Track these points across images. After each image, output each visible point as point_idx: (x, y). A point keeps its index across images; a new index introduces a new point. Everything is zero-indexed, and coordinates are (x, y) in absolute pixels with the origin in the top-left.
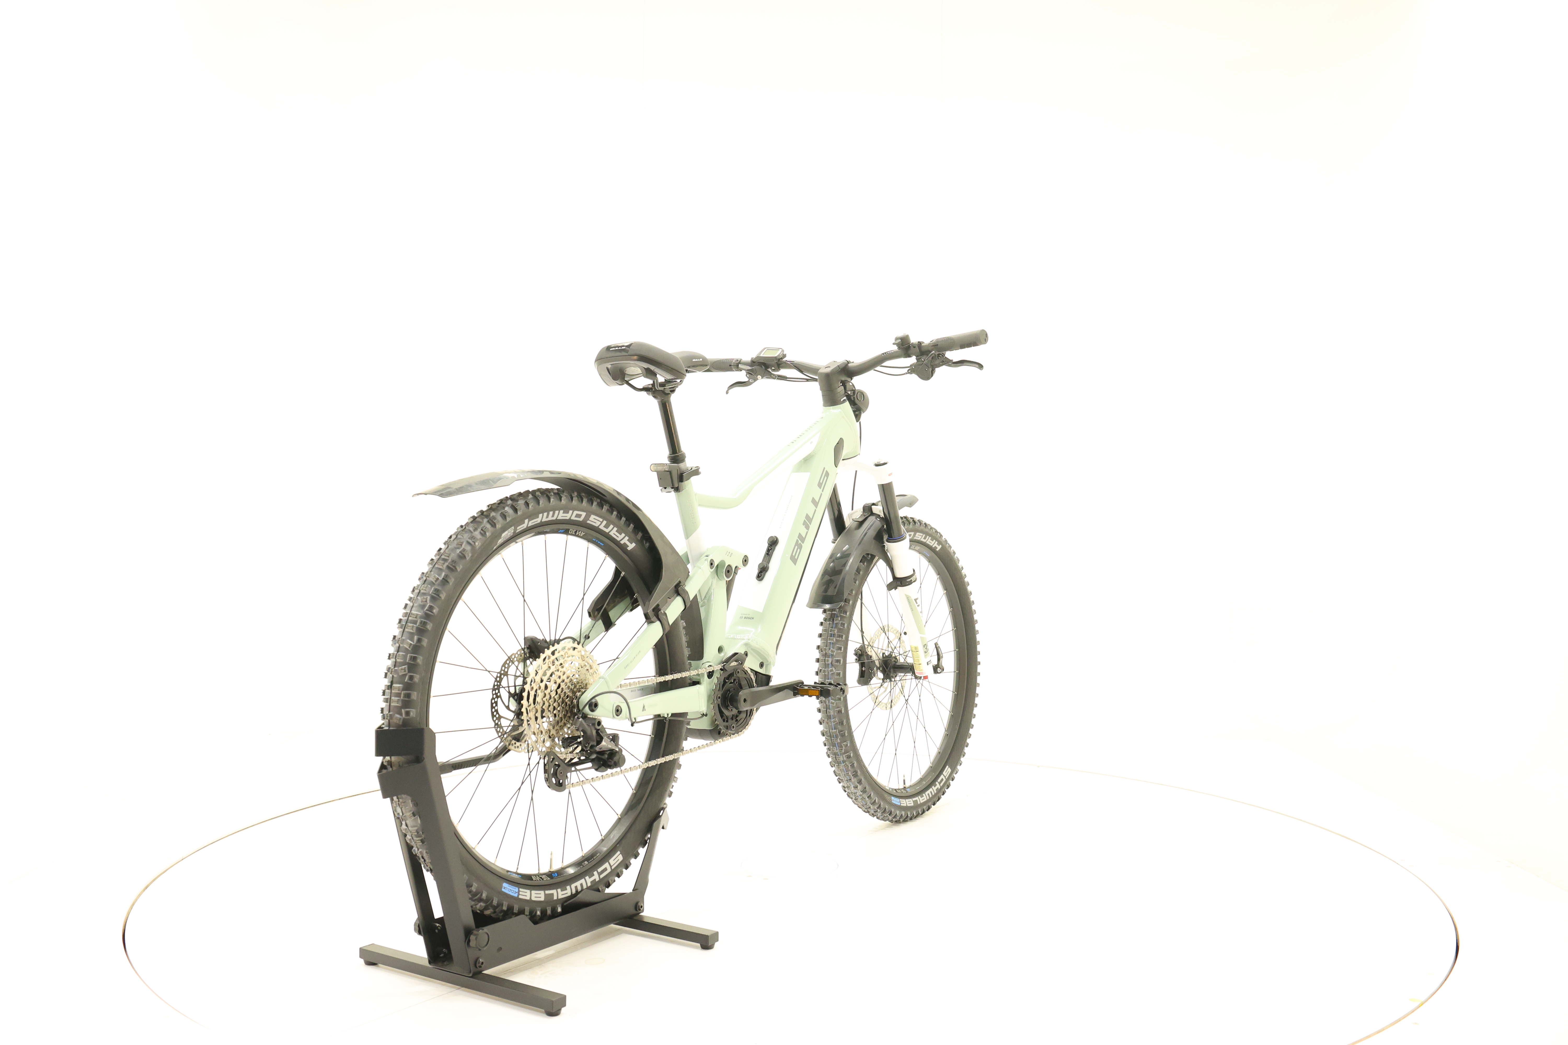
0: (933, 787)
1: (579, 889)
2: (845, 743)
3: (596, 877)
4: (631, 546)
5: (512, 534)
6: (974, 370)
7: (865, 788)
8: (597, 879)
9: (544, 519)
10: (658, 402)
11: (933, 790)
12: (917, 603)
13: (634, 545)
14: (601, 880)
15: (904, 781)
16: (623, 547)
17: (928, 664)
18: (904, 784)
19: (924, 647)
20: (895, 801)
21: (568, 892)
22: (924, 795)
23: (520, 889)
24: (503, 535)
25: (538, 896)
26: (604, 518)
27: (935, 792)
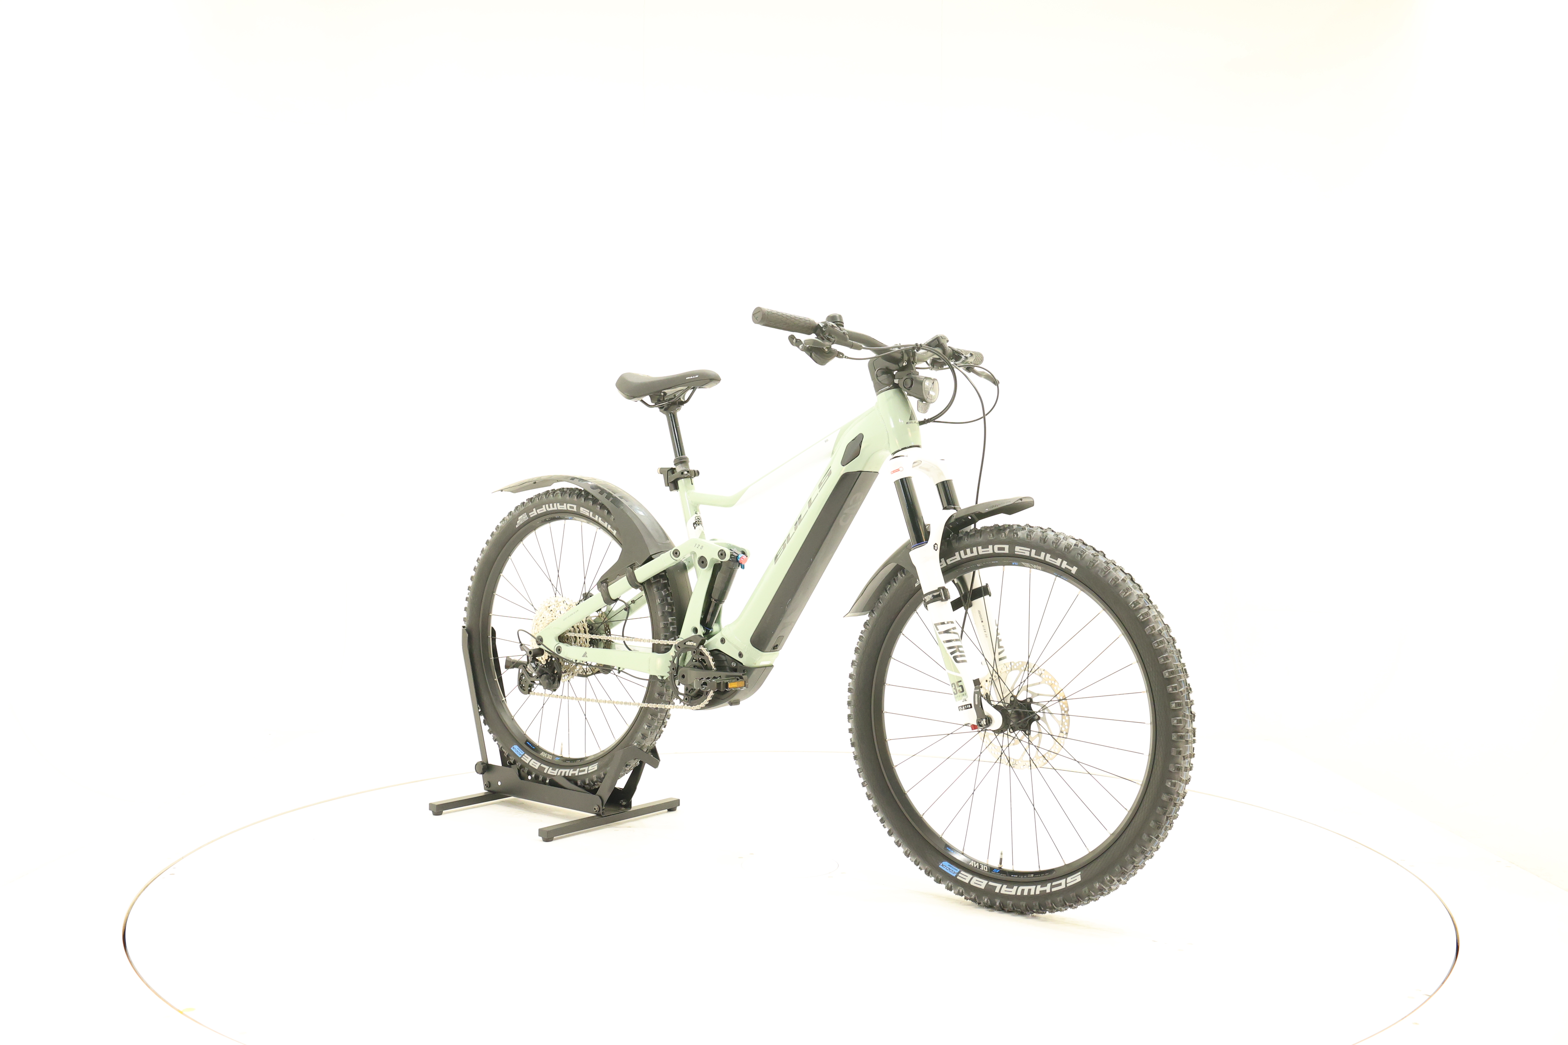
1: (563, 774)
4: (614, 533)
21: (555, 772)
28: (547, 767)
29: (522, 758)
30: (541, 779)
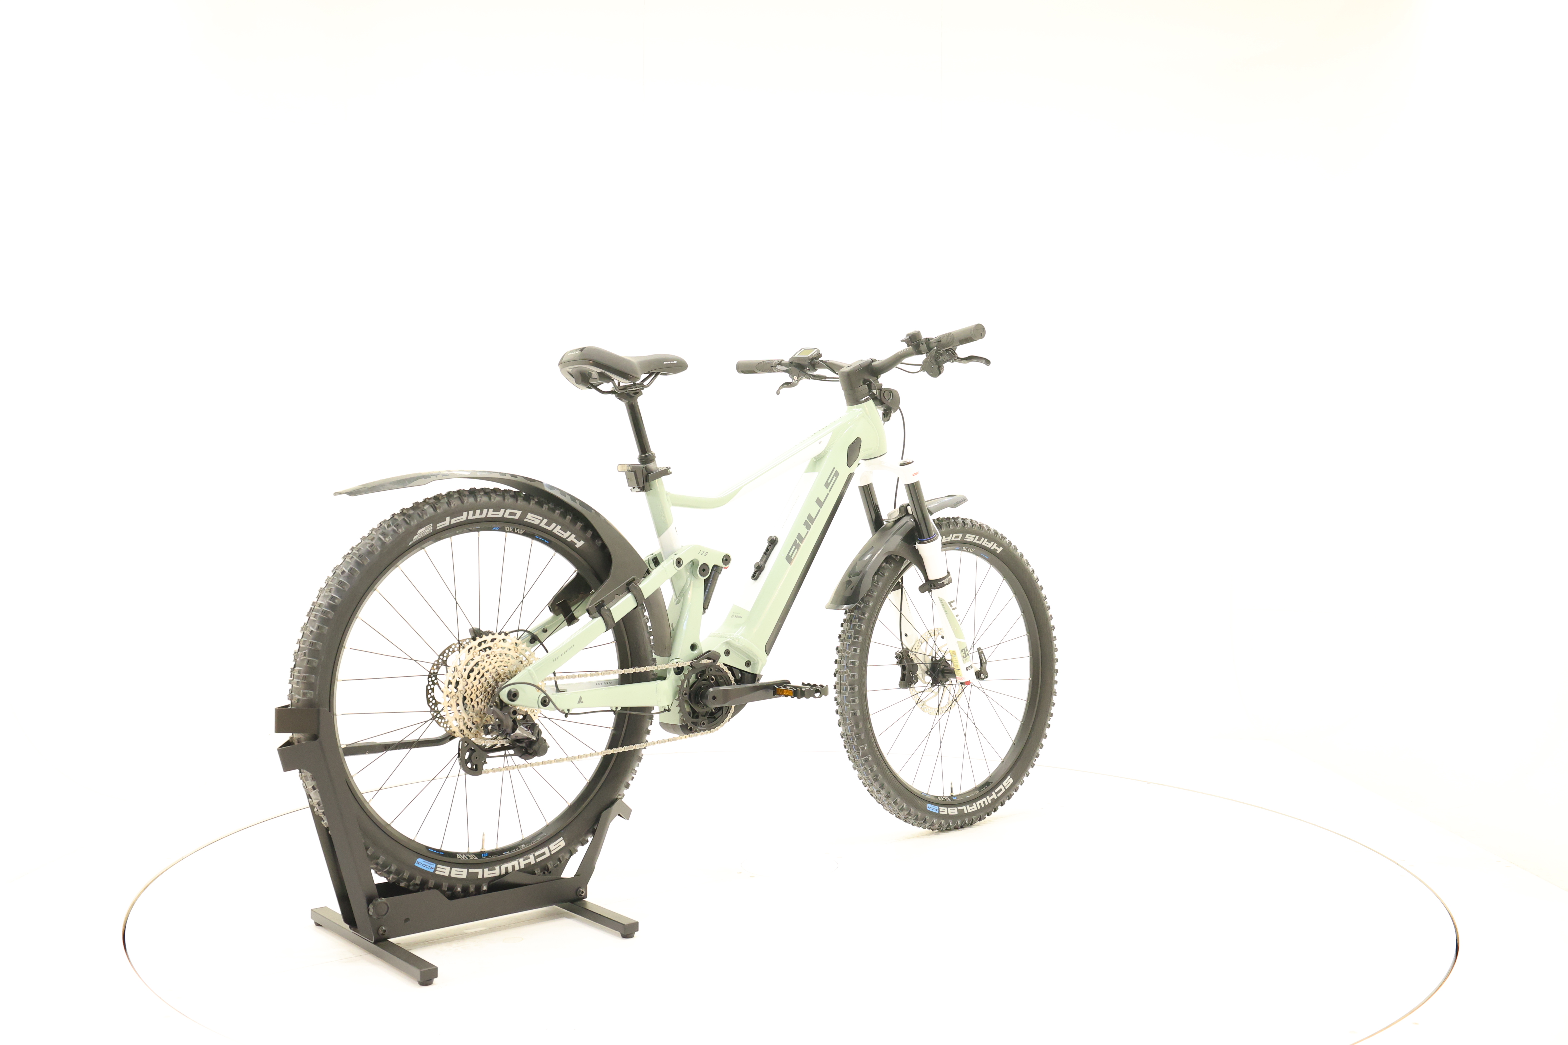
0: (988, 797)
1: (510, 870)
2: (862, 746)
3: (531, 859)
4: (579, 544)
5: (431, 531)
6: (980, 365)
7: (889, 793)
8: (533, 862)
9: (471, 517)
10: (626, 404)
11: (987, 800)
12: (951, 606)
13: (582, 543)
14: (536, 864)
15: (952, 789)
16: (571, 545)
17: (967, 670)
18: (952, 792)
19: (962, 651)
20: (931, 808)
21: (496, 872)
22: (974, 804)
23: (438, 866)
24: (419, 531)
25: (461, 873)
26: (544, 517)
27: (990, 802)
28: (480, 871)
29: (437, 872)
30: (472, 889)
